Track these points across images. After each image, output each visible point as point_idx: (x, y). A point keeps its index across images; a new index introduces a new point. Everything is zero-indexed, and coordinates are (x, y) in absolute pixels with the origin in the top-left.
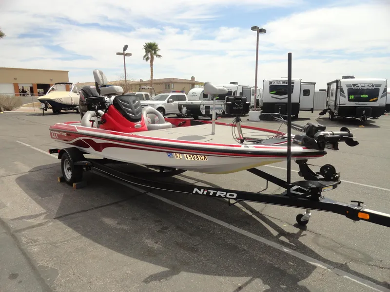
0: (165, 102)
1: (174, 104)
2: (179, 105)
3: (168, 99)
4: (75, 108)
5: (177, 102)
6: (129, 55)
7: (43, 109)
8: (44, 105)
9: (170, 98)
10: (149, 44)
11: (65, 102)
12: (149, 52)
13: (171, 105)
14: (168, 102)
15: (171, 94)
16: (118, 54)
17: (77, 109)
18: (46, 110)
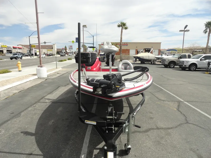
0: (199, 60)
1: (206, 62)
2: (208, 62)
3: (201, 58)
4: (151, 61)
5: (207, 60)
6: (188, 31)
7: (134, 61)
8: (135, 59)
9: (203, 58)
10: (208, 22)
11: (145, 58)
12: (209, 27)
13: (204, 62)
14: (201, 60)
15: (204, 55)
16: (181, 31)
17: (151, 62)
18: (136, 62)
